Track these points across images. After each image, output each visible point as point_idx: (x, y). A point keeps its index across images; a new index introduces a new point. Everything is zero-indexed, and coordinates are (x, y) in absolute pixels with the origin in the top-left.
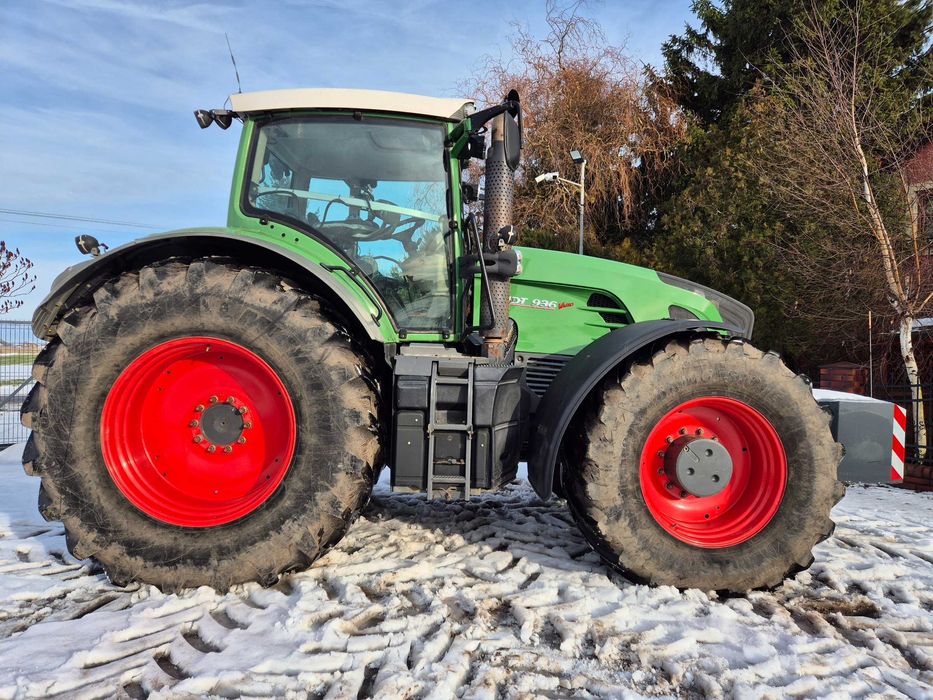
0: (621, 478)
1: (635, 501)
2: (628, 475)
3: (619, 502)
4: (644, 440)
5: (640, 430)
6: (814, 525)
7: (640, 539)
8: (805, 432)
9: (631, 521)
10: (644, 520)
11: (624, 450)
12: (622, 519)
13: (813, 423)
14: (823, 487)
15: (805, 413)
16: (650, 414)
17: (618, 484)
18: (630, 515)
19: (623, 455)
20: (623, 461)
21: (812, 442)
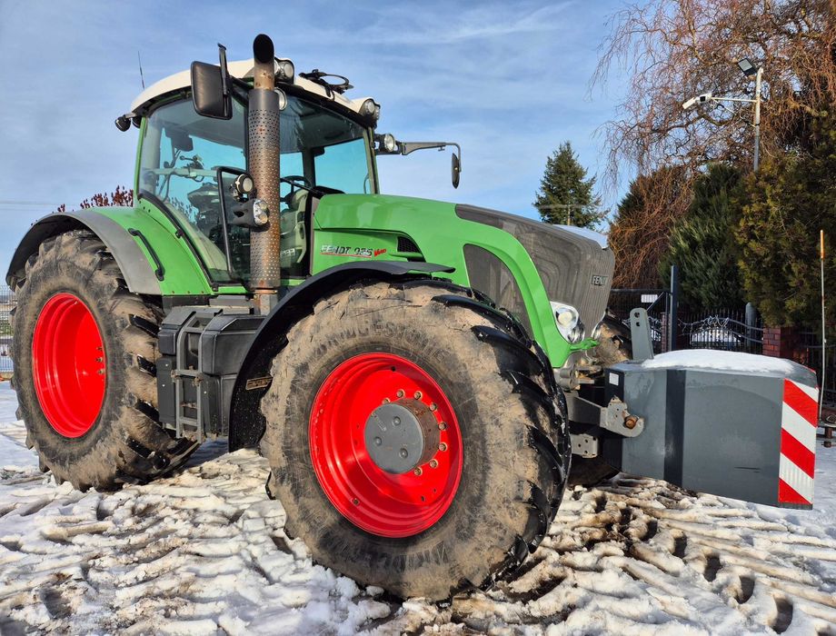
0: (286, 437)
1: (301, 465)
2: (295, 436)
3: (284, 464)
4: (312, 399)
5: (305, 386)
6: (488, 533)
7: (301, 508)
8: (476, 406)
9: (293, 486)
10: (310, 488)
11: (288, 408)
12: (285, 483)
13: (486, 393)
14: (500, 483)
15: (476, 379)
16: (314, 369)
17: (282, 444)
18: (294, 480)
19: (287, 413)
20: (287, 420)
21: (487, 420)
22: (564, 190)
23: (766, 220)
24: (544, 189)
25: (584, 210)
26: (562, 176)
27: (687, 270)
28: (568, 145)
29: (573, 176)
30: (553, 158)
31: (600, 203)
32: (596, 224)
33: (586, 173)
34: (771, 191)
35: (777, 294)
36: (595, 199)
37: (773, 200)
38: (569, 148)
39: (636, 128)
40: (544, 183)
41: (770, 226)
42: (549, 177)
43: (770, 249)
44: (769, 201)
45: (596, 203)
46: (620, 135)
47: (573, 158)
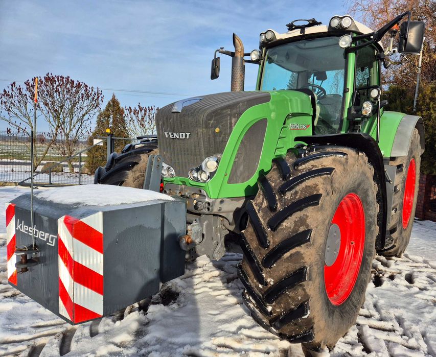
23: (429, 120)
34: (432, 105)
35: (431, 158)
37: (434, 110)
41: (431, 123)
43: (430, 135)
44: (432, 110)
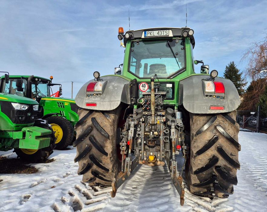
22: (231, 77)
24: (225, 76)
25: (238, 83)
26: (231, 72)
27: (262, 107)
28: (233, 62)
29: (235, 72)
30: (228, 66)
31: (244, 80)
32: (242, 87)
33: (239, 71)
36: (242, 79)
38: (233, 63)
39: (252, 70)
40: (225, 74)
42: (226, 72)
45: (243, 80)
46: (247, 71)
47: (235, 66)
